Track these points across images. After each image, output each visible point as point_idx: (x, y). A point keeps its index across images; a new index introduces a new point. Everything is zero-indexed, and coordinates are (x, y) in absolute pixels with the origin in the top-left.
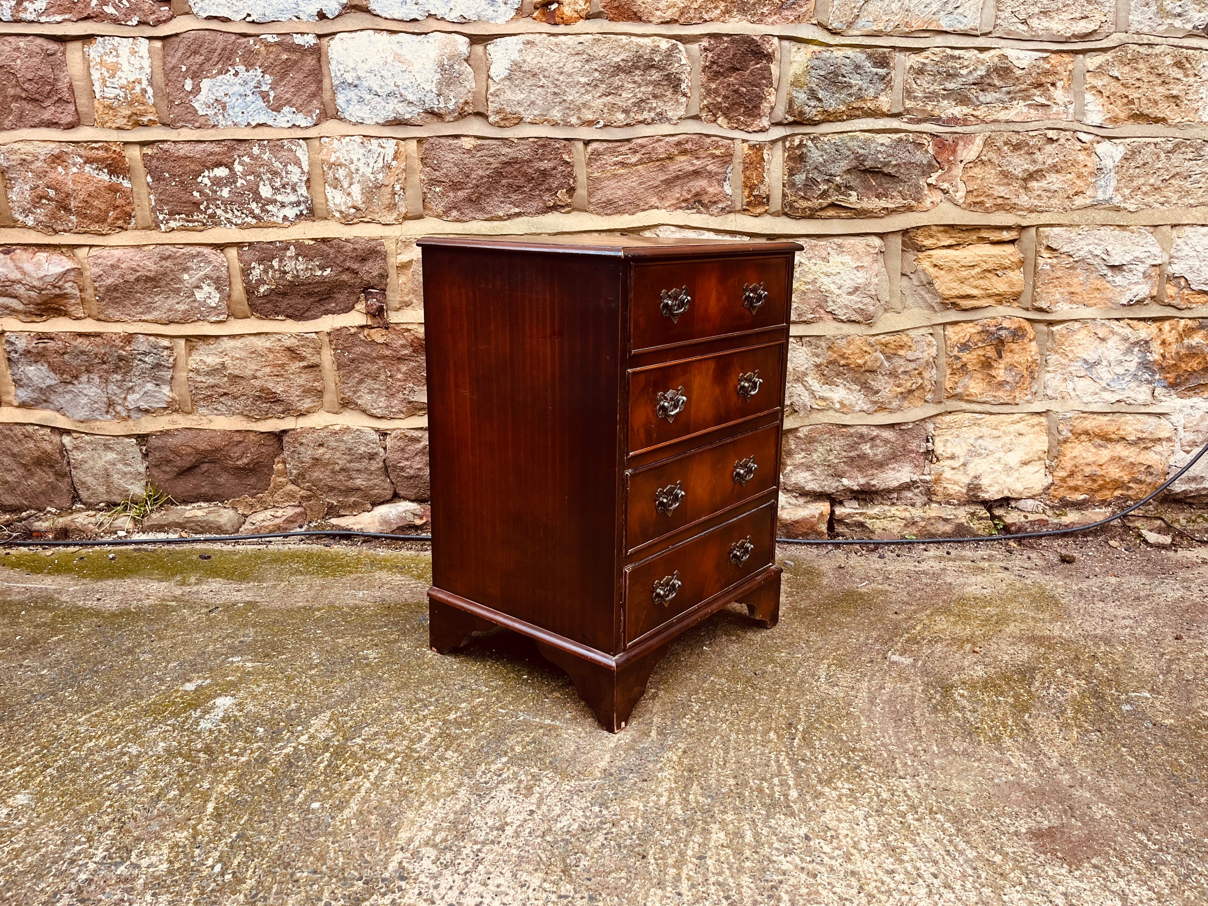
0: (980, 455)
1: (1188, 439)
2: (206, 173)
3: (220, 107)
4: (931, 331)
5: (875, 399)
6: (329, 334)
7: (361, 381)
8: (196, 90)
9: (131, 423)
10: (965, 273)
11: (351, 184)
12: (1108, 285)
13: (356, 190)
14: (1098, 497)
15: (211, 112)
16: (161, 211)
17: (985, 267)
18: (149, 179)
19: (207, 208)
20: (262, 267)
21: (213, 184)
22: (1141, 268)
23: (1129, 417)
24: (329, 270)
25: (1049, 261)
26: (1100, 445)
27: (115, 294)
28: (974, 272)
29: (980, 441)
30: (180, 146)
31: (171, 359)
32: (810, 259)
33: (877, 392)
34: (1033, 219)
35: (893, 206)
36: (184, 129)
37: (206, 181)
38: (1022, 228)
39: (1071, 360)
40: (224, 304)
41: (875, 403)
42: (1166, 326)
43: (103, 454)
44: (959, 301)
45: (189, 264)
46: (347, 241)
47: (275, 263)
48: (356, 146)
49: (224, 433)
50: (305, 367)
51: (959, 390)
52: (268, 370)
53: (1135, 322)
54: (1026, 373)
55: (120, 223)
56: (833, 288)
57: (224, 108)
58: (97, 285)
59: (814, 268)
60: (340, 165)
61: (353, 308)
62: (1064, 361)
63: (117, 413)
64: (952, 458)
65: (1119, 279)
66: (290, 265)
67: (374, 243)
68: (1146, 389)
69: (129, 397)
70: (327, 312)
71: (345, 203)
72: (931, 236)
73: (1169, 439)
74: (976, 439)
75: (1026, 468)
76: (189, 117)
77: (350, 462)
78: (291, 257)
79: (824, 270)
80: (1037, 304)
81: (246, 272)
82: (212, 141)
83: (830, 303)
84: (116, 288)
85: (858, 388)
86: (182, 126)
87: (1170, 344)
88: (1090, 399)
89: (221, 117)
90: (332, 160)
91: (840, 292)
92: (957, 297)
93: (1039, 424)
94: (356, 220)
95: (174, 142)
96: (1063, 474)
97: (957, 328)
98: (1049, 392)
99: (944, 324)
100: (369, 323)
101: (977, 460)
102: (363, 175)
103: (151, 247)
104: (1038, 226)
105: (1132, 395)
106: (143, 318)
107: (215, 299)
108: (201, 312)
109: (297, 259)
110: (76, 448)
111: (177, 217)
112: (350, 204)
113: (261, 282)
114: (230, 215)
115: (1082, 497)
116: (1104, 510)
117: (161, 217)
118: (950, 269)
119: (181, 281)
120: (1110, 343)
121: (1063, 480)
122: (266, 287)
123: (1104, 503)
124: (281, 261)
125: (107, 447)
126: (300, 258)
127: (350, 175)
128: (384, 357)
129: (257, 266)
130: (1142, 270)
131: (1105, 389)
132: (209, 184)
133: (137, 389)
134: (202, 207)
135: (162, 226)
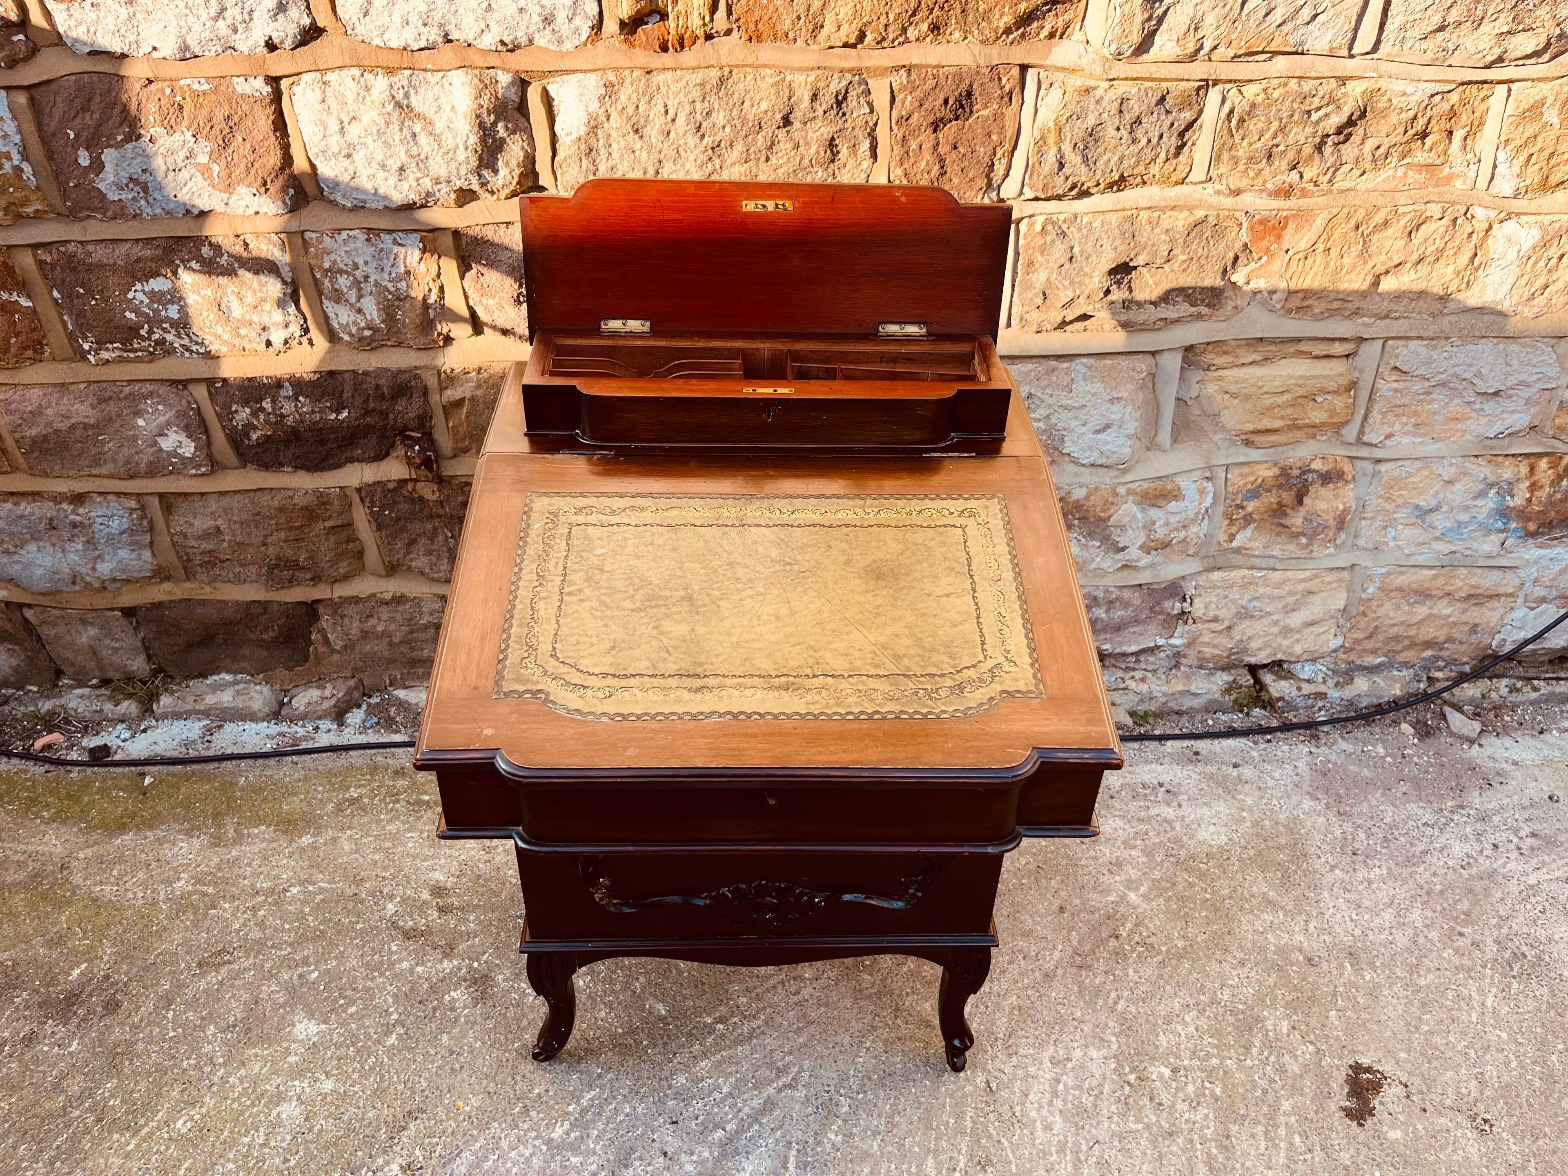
0: (1253, 617)
1: (1536, 595)
2: (138, 286)
3: (138, 188)
4: (1208, 474)
5: (1119, 556)
6: (359, 490)
7: (412, 542)
8: (98, 166)
9: (109, 595)
10: (1268, 401)
11: (360, 297)
12: (1474, 415)
13: (370, 305)
14: (1400, 658)
15: (126, 196)
16: (85, 338)
17: (1301, 392)
18: (56, 294)
19: (151, 332)
20: (248, 410)
21: (152, 301)
22: (1526, 393)
23: (1463, 571)
24: (345, 414)
25: (1395, 385)
26: (1416, 602)
27: (46, 445)
28: (1280, 400)
29: (1255, 603)
30: (91, 248)
31: (145, 523)
32: (1044, 389)
33: (1123, 549)
34: (1381, 328)
35: (1175, 316)
36: (92, 222)
37: (140, 296)
38: (1361, 340)
39: (1398, 506)
40: (202, 455)
41: (1119, 561)
42: (1543, 464)
43: (81, 628)
44: (1252, 437)
45: (142, 406)
46: (366, 373)
47: (267, 405)
48: (359, 244)
49: (237, 603)
50: (332, 528)
51: (1235, 544)
52: (282, 535)
53: (1500, 459)
54: (1331, 523)
55: (29, 353)
56: (1074, 423)
57: (145, 189)
58: (18, 435)
59: (1050, 401)
60: (341, 272)
61: (387, 454)
62: (1388, 507)
63: (86, 583)
64: (1215, 620)
65: (1489, 406)
66: (288, 407)
67: (406, 376)
68: (1495, 539)
69: (98, 567)
70: (351, 460)
71: (355, 323)
72: (1226, 353)
73: (1511, 595)
74: (1250, 601)
75: (1311, 629)
76: (97, 203)
77: (412, 632)
78: (288, 398)
79: (1063, 403)
80: (1365, 438)
81: (225, 416)
82: (137, 240)
83: (1068, 444)
84: (45, 439)
85: (1098, 544)
86: (88, 217)
87: (1541, 487)
88: (1413, 549)
89: (143, 202)
90: (327, 265)
91: (1084, 429)
92: (1252, 432)
93: (1340, 580)
94: (374, 344)
95: (80, 242)
96: (1360, 635)
97: (1246, 470)
98: (1361, 542)
99: (1228, 466)
100: (414, 476)
101: (1247, 623)
102: (377, 284)
103: (82, 386)
104: (1387, 339)
105: (1475, 545)
106: (94, 472)
107: (188, 449)
108: (172, 464)
109: (297, 399)
110: (44, 622)
111: (109, 346)
112: (363, 325)
113: (249, 427)
114: (186, 341)
115: (1379, 660)
116: (1405, 673)
117: (86, 347)
118: (1248, 397)
119: (135, 427)
120: (1458, 486)
121: (1358, 641)
122: (259, 433)
123: (1406, 665)
124: (274, 402)
125: (84, 622)
126: (301, 399)
127: (357, 284)
128: (439, 516)
129: (240, 408)
130: (1527, 395)
131: (1437, 539)
132: (146, 301)
133: (107, 557)
134: (143, 332)
135: (91, 358)
